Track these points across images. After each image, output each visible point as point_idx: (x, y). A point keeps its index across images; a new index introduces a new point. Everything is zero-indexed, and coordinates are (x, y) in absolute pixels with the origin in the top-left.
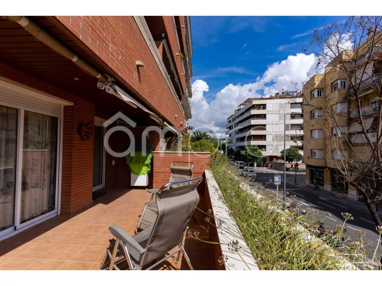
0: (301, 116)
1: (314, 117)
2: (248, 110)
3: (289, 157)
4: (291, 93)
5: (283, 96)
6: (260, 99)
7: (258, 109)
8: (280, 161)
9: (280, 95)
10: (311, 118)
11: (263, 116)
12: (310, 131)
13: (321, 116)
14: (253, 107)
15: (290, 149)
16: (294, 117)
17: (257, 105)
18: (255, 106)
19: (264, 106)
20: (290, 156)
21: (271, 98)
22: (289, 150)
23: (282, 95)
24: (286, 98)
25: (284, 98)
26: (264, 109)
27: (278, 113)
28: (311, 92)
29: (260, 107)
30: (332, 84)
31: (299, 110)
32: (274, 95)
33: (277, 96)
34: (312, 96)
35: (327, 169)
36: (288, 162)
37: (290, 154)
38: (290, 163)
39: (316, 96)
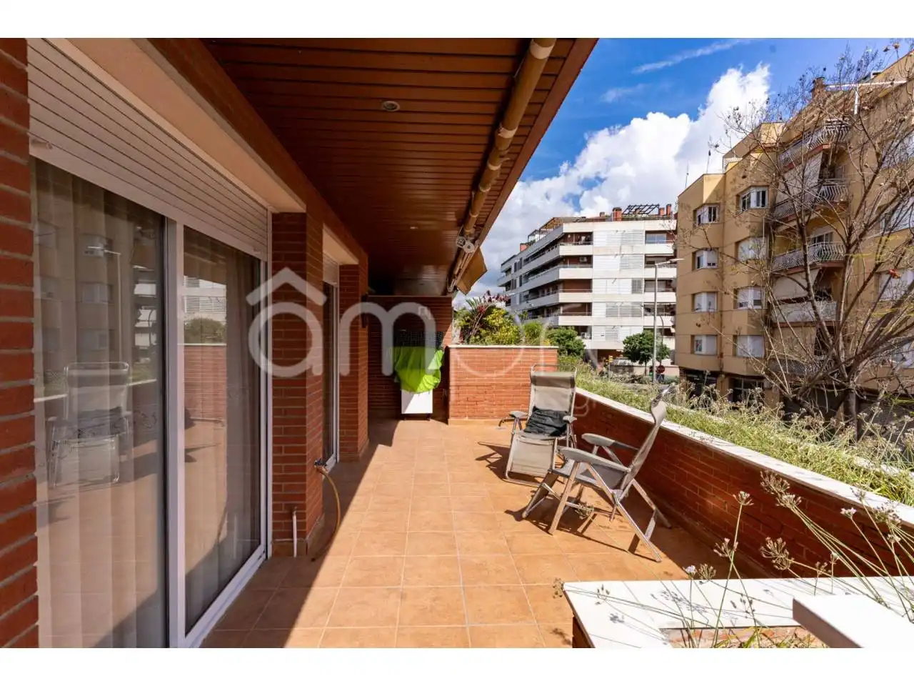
0: (668, 259)
1: (699, 267)
2: (554, 244)
3: (642, 352)
4: (648, 207)
5: (629, 214)
6: (577, 220)
7: (575, 244)
8: (623, 361)
9: (622, 212)
10: (693, 269)
11: (585, 260)
12: (690, 298)
13: (714, 264)
14: (565, 238)
15: (643, 335)
16: (653, 263)
17: (572, 234)
18: (569, 236)
19: (588, 238)
20: (643, 349)
21: (602, 218)
22: (641, 336)
23: (628, 211)
24: (637, 219)
25: (632, 219)
26: (589, 244)
27: (618, 253)
28: (695, 211)
29: (580, 240)
30: (738, 196)
31: (667, 249)
32: (608, 212)
33: (618, 215)
34: (697, 219)
35: (723, 376)
36: (638, 362)
37: (644, 344)
38: (644, 364)
39: (705, 220)
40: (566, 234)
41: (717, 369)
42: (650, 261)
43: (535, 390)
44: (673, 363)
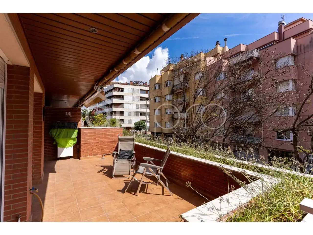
0: (147, 99)
1: (156, 102)
2: (111, 90)
3: (140, 127)
4: (140, 82)
5: (135, 83)
6: (118, 83)
7: (118, 91)
8: (134, 130)
9: (133, 82)
10: (154, 102)
11: (121, 97)
12: (153, 111)
13: (159, 101)
14: (114, 89)
15: (140, 122)
16: (142, 99)
17: (117, 88)
18: (116, 89)
19: (122, 90)
20: (140, 126)
21: (126, 84)
22: (139, 122)
23: (134, 83)
24: (137, 85)
25: (136, 85)
26: (123, 92)
27: (132, 95)
28: (154, 85)
29: (119, 90)
30: (165, 82)
31: (146, 95)
32: (129, 82)
33: (131, 83)
34: (155, 88)
35: (162, 134)
36: (138, 130)
37: (140, 125)
38: (140, 131)
39: (157, 88)
40: (115, 88)
41: (161, 132)
42: (141, 99)
43: (120, 143)
44: (149, 131)
